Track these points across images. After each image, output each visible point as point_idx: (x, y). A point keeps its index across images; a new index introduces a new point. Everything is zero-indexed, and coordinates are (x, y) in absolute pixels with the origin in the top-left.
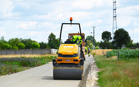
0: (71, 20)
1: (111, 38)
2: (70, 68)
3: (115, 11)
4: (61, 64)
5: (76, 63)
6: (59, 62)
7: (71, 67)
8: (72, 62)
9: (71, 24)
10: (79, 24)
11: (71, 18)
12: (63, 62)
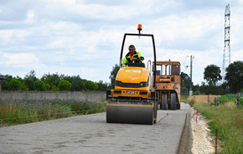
0: (140, 29)
1: (220, 78)
2: (134, 105)
3: (227, 30)
4: (120, 98)
5: (144, 97)
6: (117, 95)
7: (136, 103)
8: (138, 95)
9: (139, 35)
10: (152, 36)
11: (140, 26)
12: (123, 95)
